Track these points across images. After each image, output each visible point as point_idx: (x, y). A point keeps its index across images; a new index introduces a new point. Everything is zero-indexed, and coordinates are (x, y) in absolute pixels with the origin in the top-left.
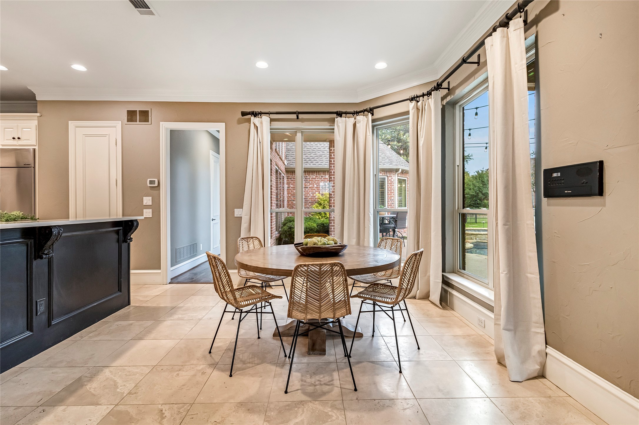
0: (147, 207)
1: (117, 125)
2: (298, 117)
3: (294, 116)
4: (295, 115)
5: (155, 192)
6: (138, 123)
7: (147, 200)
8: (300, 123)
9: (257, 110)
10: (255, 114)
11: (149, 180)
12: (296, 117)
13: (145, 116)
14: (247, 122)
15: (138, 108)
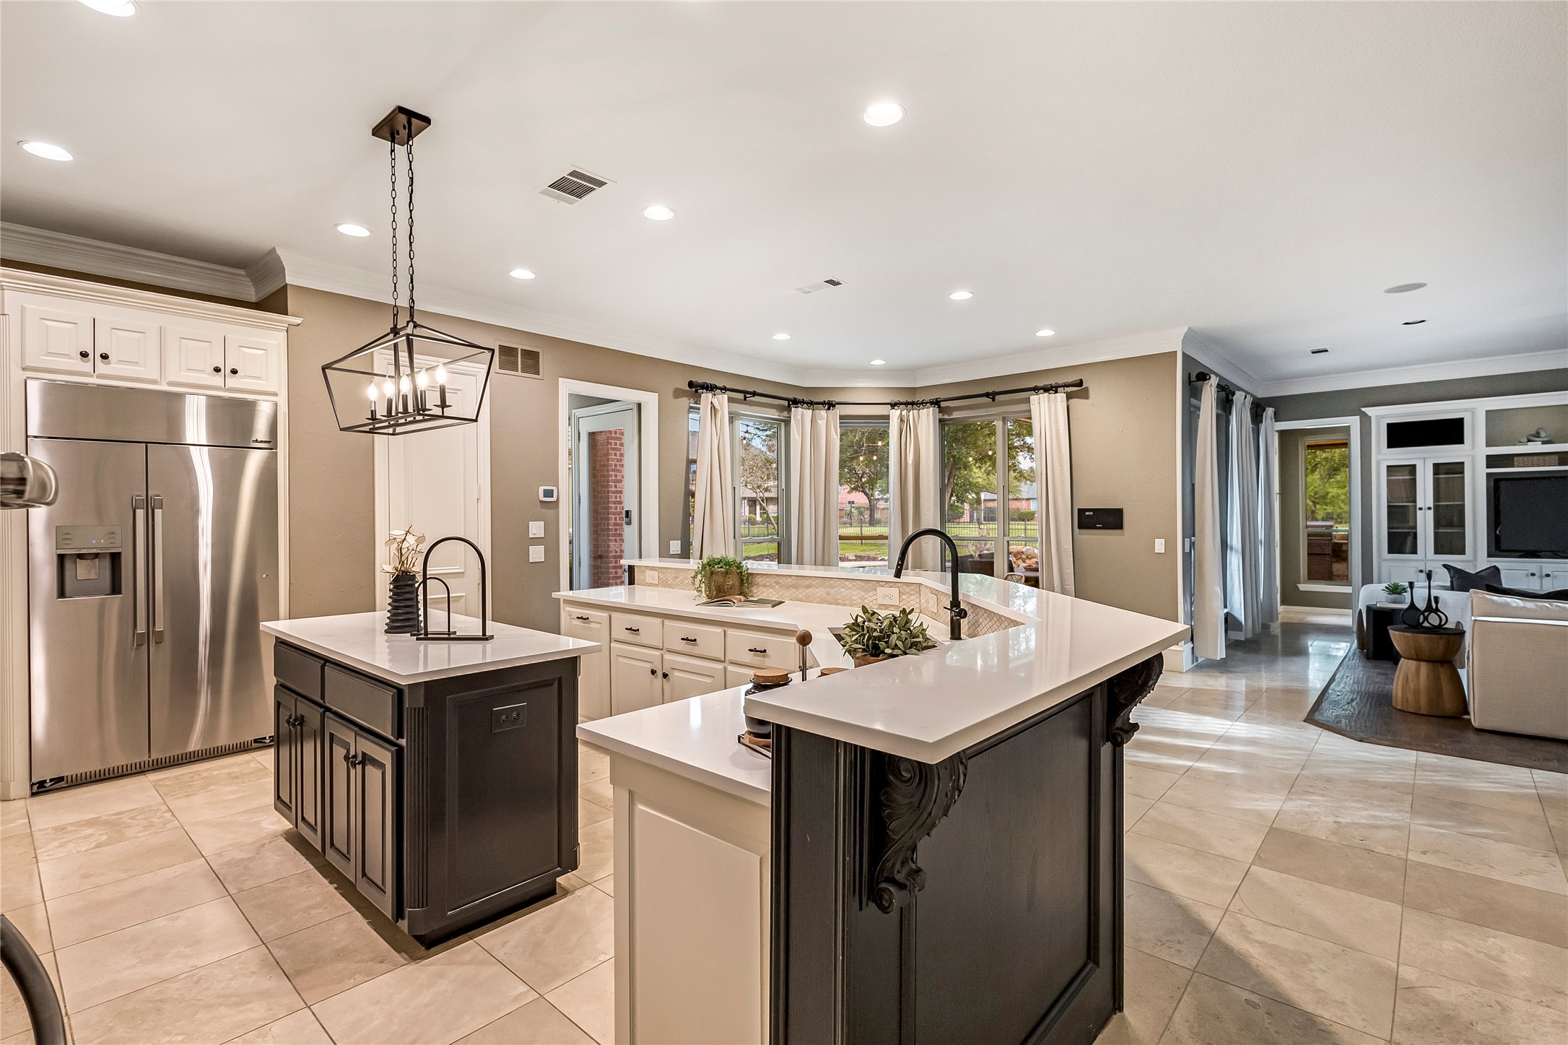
0: (536, 541)
1: (479, 372)
2: (745, 398)
3: (741, 396)
4: (743, 395)
5: (550, 512)
6: (519, 373)
7: (536, 529)
8: (748, 406)
9: (710, 381)
10: (711, 388)
11: (541, 489)
12: (743, 398)
13: (531, 361)
14: (684, 397)
15: (520, 345)
